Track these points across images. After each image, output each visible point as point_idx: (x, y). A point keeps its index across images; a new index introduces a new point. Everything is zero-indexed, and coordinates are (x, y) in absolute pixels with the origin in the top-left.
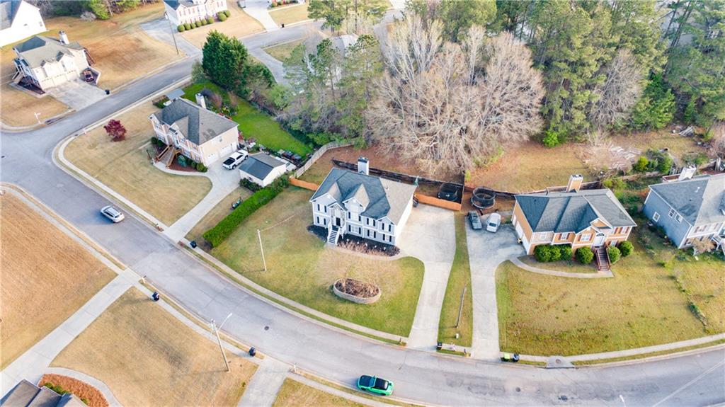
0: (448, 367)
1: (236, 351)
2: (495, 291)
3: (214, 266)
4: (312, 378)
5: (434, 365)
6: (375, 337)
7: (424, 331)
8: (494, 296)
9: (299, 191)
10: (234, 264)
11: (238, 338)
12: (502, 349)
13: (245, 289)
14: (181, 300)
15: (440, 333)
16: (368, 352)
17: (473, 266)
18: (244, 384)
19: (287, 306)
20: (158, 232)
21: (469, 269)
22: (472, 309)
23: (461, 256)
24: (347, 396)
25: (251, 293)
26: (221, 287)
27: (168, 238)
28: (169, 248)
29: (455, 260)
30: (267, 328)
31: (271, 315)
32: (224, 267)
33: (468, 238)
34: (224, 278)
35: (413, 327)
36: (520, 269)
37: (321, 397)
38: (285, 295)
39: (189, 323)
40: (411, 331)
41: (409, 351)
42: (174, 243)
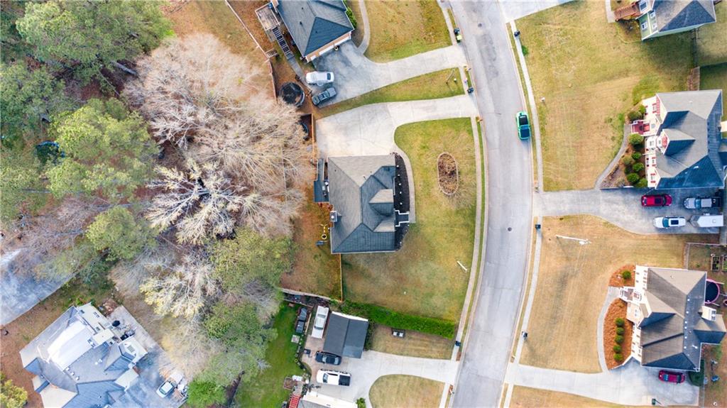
0: (483, 80)
1: (539, 240)
2: (403, 60)
3: (470, 311)
4: (536, 173)
5: (486, 91)
6: (481, 143)
7: (462, 106)
8: (406, 59)
10: (462, 294)
11: (528, 246)
12: (450, 44)
13: (481, 269)
14: (514, 314)
15: (457, 94)
16: (497, 142)
17: (382, 84)
18: (561, 219)
19: (482, 225)
20: (455, 388)
21: (386, 87)
22: (426, 74)
23: (375, 97)
24: (538, 142)
25: (482, 262)
26: (488, 290)
27: (458, 372)
28: (468, 364)
29: (383, 101)
30: (510, 229)
31: (496, 233)
32: (467, 301)
33: (348, 98)
34: (478, 294)
35: (460, 117)
36: (371, 42)
37: (547, 159)
38: (473, 232)
39: (532, 292)
40: (464, 116)
41: (481, 113)
42: (459, 366)
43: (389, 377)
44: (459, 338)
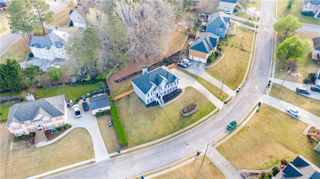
0: (233, 105)
1: (193, 159)
2: (214, 78)
3: (138, 149)
4: (220, 141)
5: (231, 108)
6: (212, 116)
7: (217, 102)
8: (215, 79)
9: (121, 101)
10: (144, 141)
11: (186, 156)
12: (234, 90)
13: (161, 144)
14: (150, 169)
15: (220, 99)
16: (217, 121)
17: (201, 76)
18: (211, 163)
19: (180, 133)
20: (94, 164)
21: (201, 78)
22: (217, 87)
23: (196, 77)
24: (232, 134)
25: (164, 142)
26: (153, 151)
27: (104, 161)
28: (110, 163)
29: (196, 79)
30: (187, 145)
31: (181, 141)
32: (142, 146)
33: (188, 71)
34: (149, 148)
35: (214, 104)
36: (210, 68)
37: (229, 141)
38: (174, 131)
39: (167, 171)
40: (215, 105)
41: (222, 110)
42: (108, 160)
43: (87, 131)
44: (122, 152)
